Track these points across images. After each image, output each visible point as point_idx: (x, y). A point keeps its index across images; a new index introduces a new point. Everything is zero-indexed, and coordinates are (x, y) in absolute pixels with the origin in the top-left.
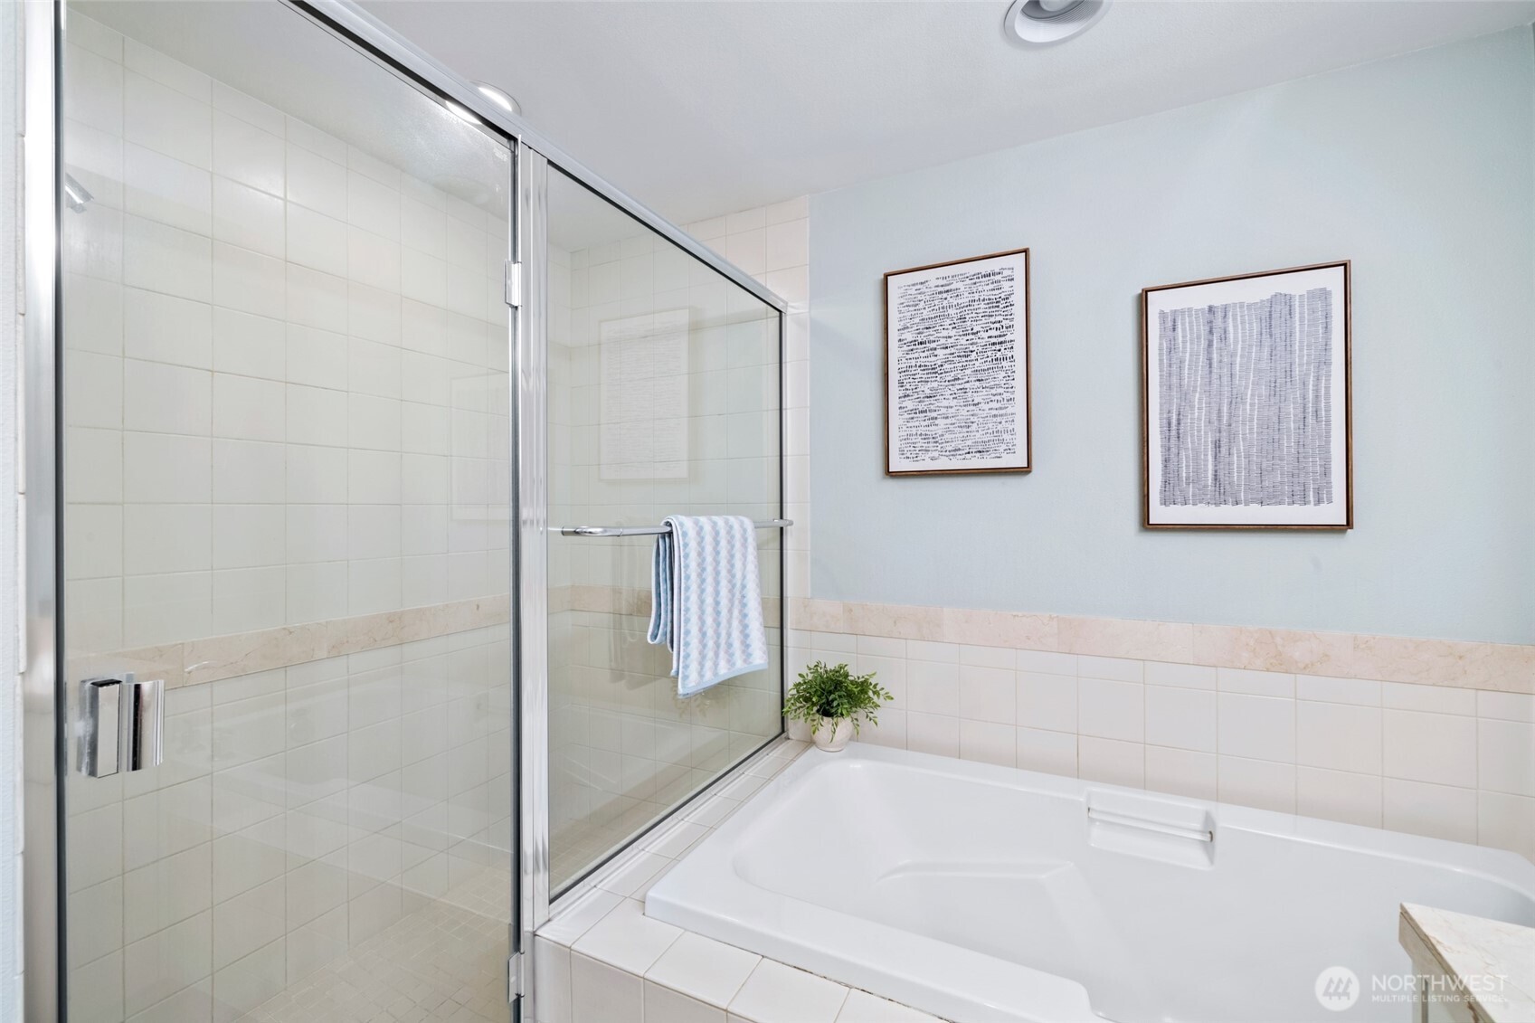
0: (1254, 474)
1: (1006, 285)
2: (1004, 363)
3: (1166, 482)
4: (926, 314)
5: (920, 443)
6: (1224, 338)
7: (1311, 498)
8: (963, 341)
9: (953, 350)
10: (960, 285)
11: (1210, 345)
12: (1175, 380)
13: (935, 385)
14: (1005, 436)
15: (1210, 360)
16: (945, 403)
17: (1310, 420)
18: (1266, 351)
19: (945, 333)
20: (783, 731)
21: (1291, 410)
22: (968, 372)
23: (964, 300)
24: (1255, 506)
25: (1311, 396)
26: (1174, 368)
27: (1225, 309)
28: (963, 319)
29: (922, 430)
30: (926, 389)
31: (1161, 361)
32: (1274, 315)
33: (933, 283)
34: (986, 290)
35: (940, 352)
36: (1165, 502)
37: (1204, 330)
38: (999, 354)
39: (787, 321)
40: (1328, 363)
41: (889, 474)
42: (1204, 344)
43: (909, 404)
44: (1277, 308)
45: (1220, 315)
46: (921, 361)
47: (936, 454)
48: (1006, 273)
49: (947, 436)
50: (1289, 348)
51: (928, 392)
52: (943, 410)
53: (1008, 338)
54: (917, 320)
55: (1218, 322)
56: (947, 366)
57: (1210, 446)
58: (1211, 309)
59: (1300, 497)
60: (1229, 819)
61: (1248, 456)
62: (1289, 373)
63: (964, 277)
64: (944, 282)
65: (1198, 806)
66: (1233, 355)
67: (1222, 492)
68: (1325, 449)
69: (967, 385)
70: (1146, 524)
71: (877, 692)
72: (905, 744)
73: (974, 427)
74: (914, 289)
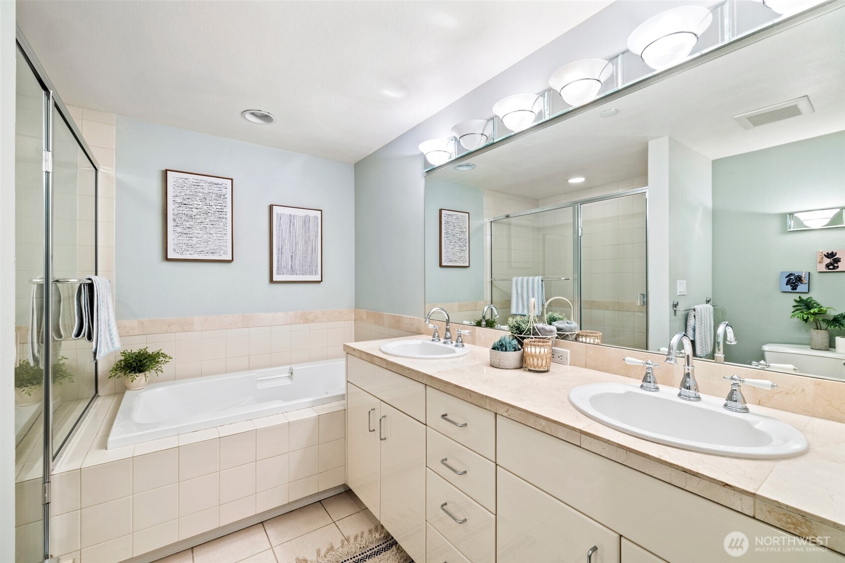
0: (301, 266)
1: (224, 190)
2: (223, 220)
3: (277, 268)
4: (187, 192)
5: (184, 247)
6: (294, 225)
7: (314, 273)
8: (205, 207)
9: (200, 210)
10: (203, 184)
11: (290, 226)
12: (281, 236)
13: (192, 223)
14: (223, 248)
15: (290, 231)
16: (197, 232)
17: (314, 252)
18: (304, 230)
19: (197, 203)
20: (97, 391)
21: (310, 248)
22: (207, 220)
23: (206, 191)
24: (301, 276)
25: (314, 245)
26: (281, 231)
27: (294, 216)
28: (205, 199)
29: (185, 242)
30: (188, 224)
31: (277, 228)
32: (306, 220)
33: (191, 180)
34: (215, 189)
35: (195, 210)
36: (277, 274)
37: (289, 221)
38: (221, 216)
39: (99, 174)
40: (317, 237)
41: (167, 259)
42: (288, 226)
43: (178, 229)
44: (307, 219)
45: (293, 217)
46: (185, 212)
47: (192, 252)
48: (224, 185)
49: (197, 245)
50: (309, 230)
51: (188, 226)
52: (196, 235)
53: (225, 210)
54: (183, 194)
55: (292, 219)
56: (197, 216)
57: (290, 257)
58: (290, 215)
59: (311, 273)
60: (296, 368)
61: (300, 261)
62: (309, 238)
63: (206, 182)
64: (197, 181)
65: (287, 367)
66: (296, 230)
67: (293, 271)
68: (317, 260)
69: (207, 226)
70: (271, 281)
71: (165, 356)
72: (175, 378)
73: (210, 243)
74: (181, 180)
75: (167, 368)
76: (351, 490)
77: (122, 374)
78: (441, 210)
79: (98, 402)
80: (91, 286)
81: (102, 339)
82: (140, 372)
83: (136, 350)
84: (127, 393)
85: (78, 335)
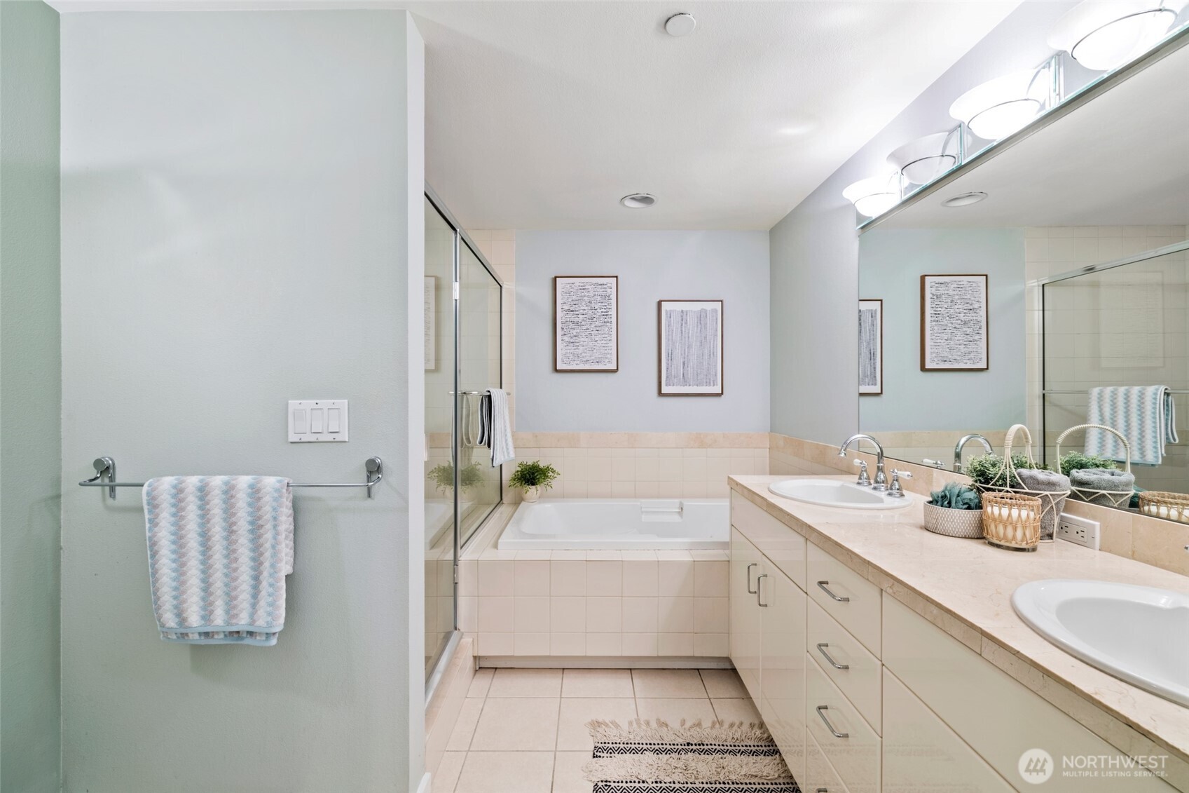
0: (695, 375)
1: (609, 290)
2: (608, 324)
3: (667, 377)
4: (574, 298)
5: (571, 357)
6: (686, 323)
7: (712, 384)
8: (590, 312)
9: (586, 316)
10: (589, 287)
11: (682, 325)
12: (670, 337)
13: (578, 331)
14: (608, 356)
15: (682, 330)
16: (582, 339)
17: (712, 355)
18: (699, 329)
19: (582, 308)
20: (501, 499)
21: (706, 351)
22: (592, 326)
23: (591, 294)
24: (695, 387)
25: (712, 347)
26: (670, 333)
27: (687, 312)
28: (590, 302)
29: (572, 351)
30: (574, 332)
31: (666, 330)
32: (701, 316)
33: (577, 284)
34: (600, 291)
35: (581, 316)
36: (667, 385)
37: (680, 319)
38: (606, 320)
39: (503, 290)
40: (716, 335)
41: (556, 370)
42: (680, 325)
43: (566, 339)
44: (703, 314)
45: (685, 314)
46: (572, 320)
47: (578, 362)
48: (609, 285)
49: (583, 354)
50: (706, 328)
51: (575, 334)
52: (582, 343)
53: (609, 313)
54: (570, 300)
55: (684, 317)
56: (583, 323)
57: (682, 364)
58: (682, 311)
59: (708, 384)
60: (688, 503)
61: (693, 368)
62: (705, 338)
63: (591, 284)
64: (581, 285)
65: (677, 501)
66: (689, 330)
67: (685, 382)
68: (716, 366)
69: (592, 332)
70: (660, 393)
71: (553, 472)
72: (563, 496)
73: (595, 351)
74: (568, 286)
75: (556, 483)
76: (736, 669)
77: (518, 484)
78: (923, 278)
79: (502, 509)
80: (489, 397)
81: (498, 447)
82: (533, 484)
83: (530, 463)
84: (523, 503)
85: (481, 442)
